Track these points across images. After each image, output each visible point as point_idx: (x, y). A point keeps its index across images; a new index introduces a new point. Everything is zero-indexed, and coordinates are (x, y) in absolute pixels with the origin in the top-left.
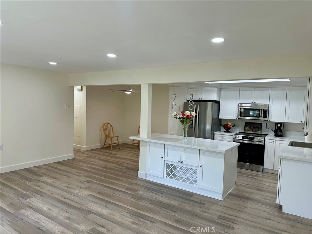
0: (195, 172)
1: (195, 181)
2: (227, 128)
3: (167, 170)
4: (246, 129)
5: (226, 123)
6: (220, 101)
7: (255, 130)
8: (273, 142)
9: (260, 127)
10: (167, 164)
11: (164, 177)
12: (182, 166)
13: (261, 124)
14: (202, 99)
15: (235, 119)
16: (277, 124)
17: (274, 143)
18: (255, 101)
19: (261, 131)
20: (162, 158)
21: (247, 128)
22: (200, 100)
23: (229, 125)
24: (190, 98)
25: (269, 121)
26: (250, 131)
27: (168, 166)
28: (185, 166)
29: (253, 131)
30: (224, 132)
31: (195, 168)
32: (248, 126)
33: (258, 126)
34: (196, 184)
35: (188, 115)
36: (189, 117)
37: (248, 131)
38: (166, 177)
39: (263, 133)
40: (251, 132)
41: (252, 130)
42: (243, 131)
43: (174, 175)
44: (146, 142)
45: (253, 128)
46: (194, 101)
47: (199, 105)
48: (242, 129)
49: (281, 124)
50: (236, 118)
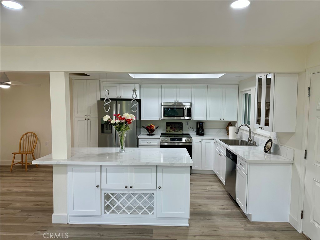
0: (151, 197)
1: (151, 209)
2: (150, 131)
3: (105, 203)
4: (167, 130)
5: (149, 125)
6: (140, 100)
7: (176, 130)
8: (200, 141)
9: (181, 126)
10: (105, 193)
11: (101, 215)
12: (131, 192)
13: (181, 124)
14: (121, 97)
15: (158, 120)
16: (198, 122)
17: (200, 143)
18: (177, 100)
19: (182, 131)
20: (98, 187)
21: (169, 128)
22: (118, 98)
23: (152, 126)
24: (104, 95)
25: (192, 120)
26: (171, 131)
27: (108, 197)
28: (136, 192)
29: (175, 132)
30: (148, 135)
31: (151, 192)
32: (169, 126)
33: (180, 126)
34: (152, 213)
35: (127, 120)
36: (129, 121)
37: (170, 131)
38: (105, 213)
39: (185, 133)
40: (173, 132)
41: (174, 130)
42: (164, 132)
43: (118, 208)
44: (66, 166)
45: (174, 128)
46: (112, 99)
47: (119, 105)
48: (163, 130)
49: (203, 122)
50: (160, 119)
